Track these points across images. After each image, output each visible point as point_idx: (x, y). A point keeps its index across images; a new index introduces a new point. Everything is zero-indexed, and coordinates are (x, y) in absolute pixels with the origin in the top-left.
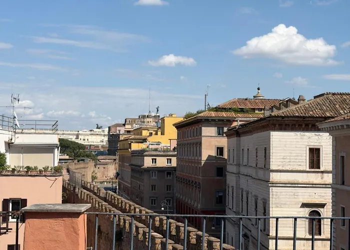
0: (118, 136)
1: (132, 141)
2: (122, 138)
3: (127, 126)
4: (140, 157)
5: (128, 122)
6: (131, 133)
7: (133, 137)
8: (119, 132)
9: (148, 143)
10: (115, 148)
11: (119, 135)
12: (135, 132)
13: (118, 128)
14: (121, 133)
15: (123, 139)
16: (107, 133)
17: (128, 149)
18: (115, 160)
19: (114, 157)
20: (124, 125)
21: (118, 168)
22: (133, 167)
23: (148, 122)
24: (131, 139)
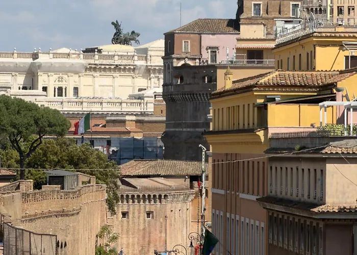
0: (209, 72)
1: (270, 94)
2: (224, 82)
3: (246, 31)
4: (305, 166)
5: (249, 12)
6: (267, 61)
7: (273, 76)
8: (214, 57)
9: (340, 103)
10: (196, 125)
11: (214, 68)
12: (284, 57)
13: (209, 40)
14: (221, 58)
15: (229, 86)
16: (160, 62)
17: (251, 131)
18: (195, 178)
19: (190, 167)
20: (235, 25)
21: (208, 215)
22: (277, 208)
23: (340, 11)
24: (267, 87)
